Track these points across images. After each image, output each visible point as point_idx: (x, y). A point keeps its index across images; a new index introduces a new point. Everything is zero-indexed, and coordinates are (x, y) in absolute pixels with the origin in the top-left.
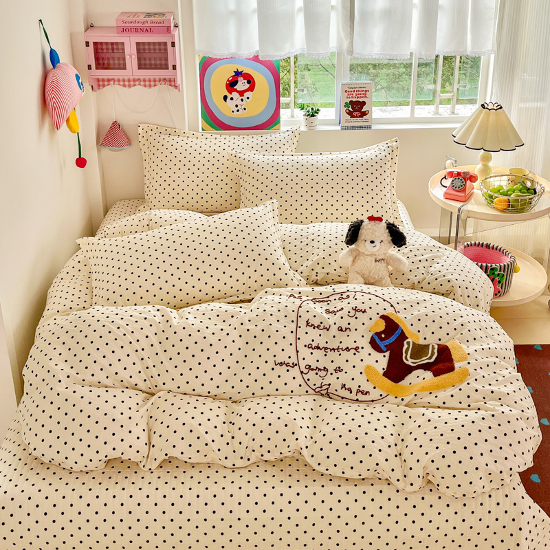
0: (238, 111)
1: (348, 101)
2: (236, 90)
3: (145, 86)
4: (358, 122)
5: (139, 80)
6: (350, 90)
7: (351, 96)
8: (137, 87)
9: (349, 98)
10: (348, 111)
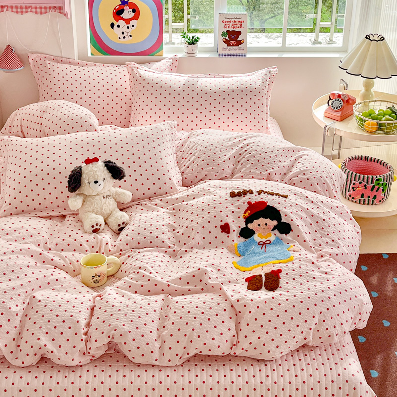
0: (124, 37)
1: (225, 30)
2: (122, 19)
3: (36, 13)
4: (234, 50)
5: (29, 7)
6: (227, 20)
7: (228, 26)
8: (29, 14)
9: (226, 27)
10: (225, 40)
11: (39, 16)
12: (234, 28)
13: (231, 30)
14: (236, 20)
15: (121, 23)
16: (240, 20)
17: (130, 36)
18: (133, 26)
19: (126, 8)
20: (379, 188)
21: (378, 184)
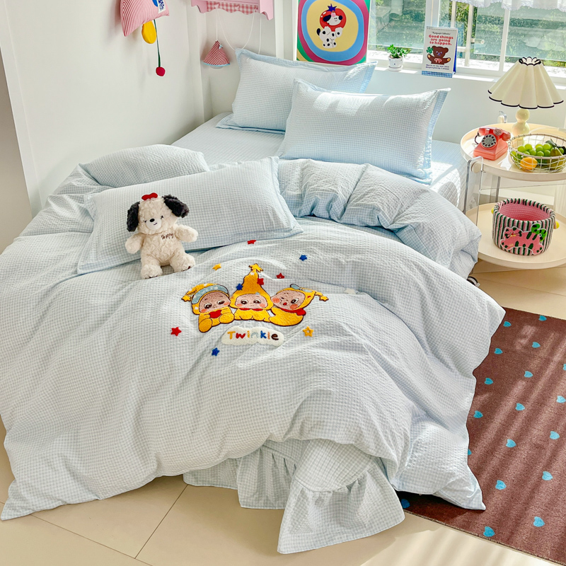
0: (329, 45)
1: (431, 46)
2: (328, 25)
3: (243, 12)
4: (438, 68)
5: (238, 5)
6: (434, 35)
8: (237, 12)
9: (433, 43)
10: (429, 57)
11: (245, 15)
12: (441, 43)
13: (437, 45)
14: (444, 35)
15: (327, 29)
16: (449, 36)
17: (335, 44)
18: (338, 33)
19: (333, 14)
20: (536, 236)
21: (536, 231)
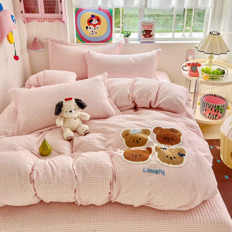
0: (93, 34)
1: (144, 30)
2: (92, 24)
3: (49, 21)
4: (148, 40)
5: (46, 18)
6: (145, 25)
7: (145, 28)
8: (45, 22)
9: (144, 28)
10: (143, 35)
11: (50, 23)
12: (148, 28)
13: (146, 29)
14: (149, 24)
15: (91, 26)
16: (151, 24)
17: (96, 33)
18: (98, 28)
19: (94, 19)
20: (218, 111)
21: (219, 109)
